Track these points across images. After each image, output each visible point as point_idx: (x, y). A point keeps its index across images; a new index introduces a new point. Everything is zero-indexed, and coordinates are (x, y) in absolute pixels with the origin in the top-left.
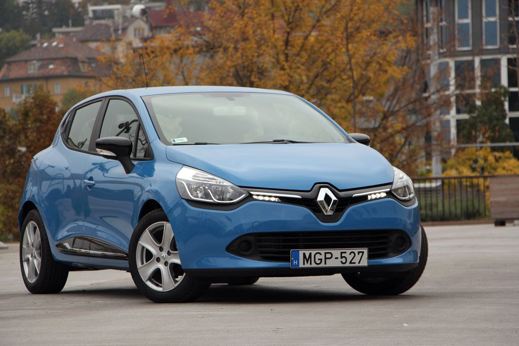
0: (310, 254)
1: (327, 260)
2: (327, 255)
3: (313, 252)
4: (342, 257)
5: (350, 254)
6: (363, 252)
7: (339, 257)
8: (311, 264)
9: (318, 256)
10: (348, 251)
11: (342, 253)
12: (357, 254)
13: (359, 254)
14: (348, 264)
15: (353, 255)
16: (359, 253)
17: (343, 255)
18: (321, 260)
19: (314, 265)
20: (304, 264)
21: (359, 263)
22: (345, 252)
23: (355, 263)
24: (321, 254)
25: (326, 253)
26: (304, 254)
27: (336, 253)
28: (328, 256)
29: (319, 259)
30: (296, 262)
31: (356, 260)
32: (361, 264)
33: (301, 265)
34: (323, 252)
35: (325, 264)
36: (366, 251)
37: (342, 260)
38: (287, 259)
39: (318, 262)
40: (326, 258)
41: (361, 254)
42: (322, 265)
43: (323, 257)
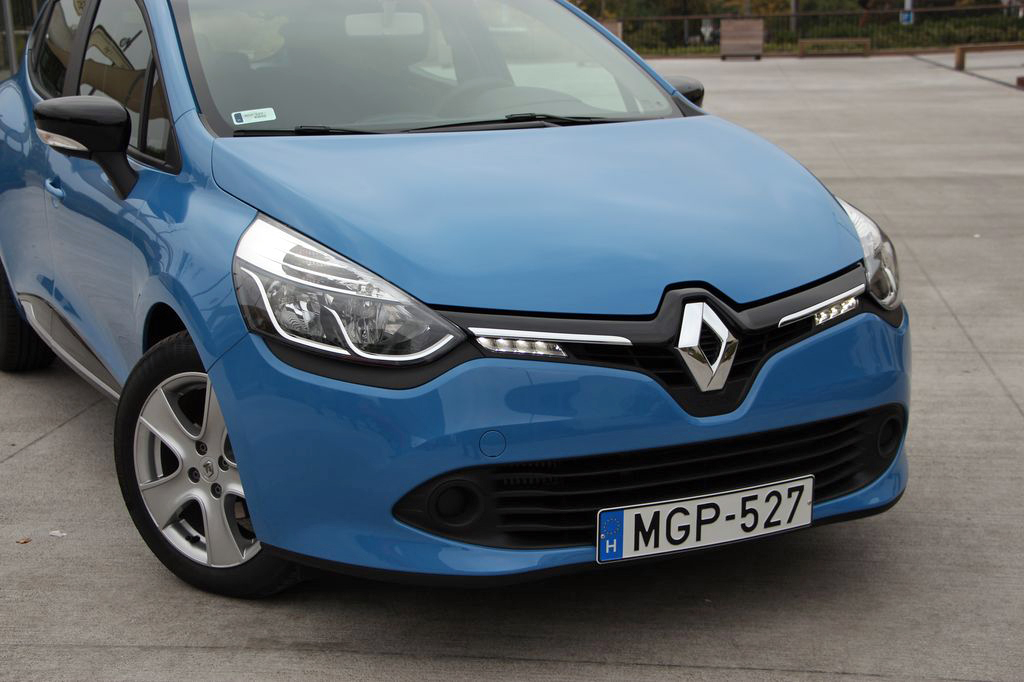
0: (657, 515)
1: (703, 527)
2: (704, 511)
3: (665, 509)
4: (745, 513)
5: (767, 500)
6: (800, 489)
7: (738, 512)
8: (656, 545)
9: (679, 520)
10: (762, 492)
11: (745, 500)
12: (784, 495)
13: (790, 496)
14: (760, 531)
15: (774, 500)
16: (791, 491)
17: (749, 505)
18: (686, 529)
19: (665, 547)
20: (637, 548)
21: (790, 521)
22: (755, 498)
23: (778, 523)
24: (685, 512)
25: (700, 508)
26: (638, 518)
27: (730, 502)
28: (708, 514)
29: (680, 528)
30: (614, 546)
31: (782, 515)
32: (794, 524)
33: (628, 552)
34: (692, 505)
35: (698, 538)
36: (808, 483)
37: (743, 521)
38: (588, 538)
39: (677, 535)
40: (700, 522)
41: (795, 495)
42: (691, 543)
43: (691, 520)
